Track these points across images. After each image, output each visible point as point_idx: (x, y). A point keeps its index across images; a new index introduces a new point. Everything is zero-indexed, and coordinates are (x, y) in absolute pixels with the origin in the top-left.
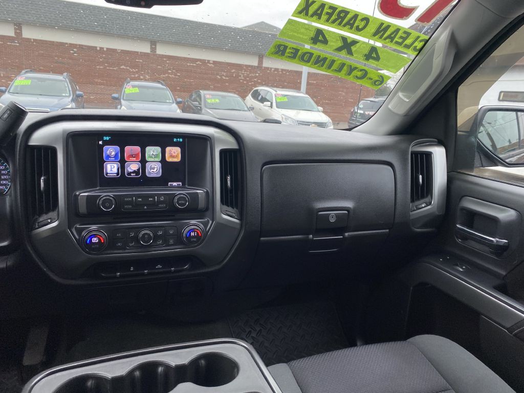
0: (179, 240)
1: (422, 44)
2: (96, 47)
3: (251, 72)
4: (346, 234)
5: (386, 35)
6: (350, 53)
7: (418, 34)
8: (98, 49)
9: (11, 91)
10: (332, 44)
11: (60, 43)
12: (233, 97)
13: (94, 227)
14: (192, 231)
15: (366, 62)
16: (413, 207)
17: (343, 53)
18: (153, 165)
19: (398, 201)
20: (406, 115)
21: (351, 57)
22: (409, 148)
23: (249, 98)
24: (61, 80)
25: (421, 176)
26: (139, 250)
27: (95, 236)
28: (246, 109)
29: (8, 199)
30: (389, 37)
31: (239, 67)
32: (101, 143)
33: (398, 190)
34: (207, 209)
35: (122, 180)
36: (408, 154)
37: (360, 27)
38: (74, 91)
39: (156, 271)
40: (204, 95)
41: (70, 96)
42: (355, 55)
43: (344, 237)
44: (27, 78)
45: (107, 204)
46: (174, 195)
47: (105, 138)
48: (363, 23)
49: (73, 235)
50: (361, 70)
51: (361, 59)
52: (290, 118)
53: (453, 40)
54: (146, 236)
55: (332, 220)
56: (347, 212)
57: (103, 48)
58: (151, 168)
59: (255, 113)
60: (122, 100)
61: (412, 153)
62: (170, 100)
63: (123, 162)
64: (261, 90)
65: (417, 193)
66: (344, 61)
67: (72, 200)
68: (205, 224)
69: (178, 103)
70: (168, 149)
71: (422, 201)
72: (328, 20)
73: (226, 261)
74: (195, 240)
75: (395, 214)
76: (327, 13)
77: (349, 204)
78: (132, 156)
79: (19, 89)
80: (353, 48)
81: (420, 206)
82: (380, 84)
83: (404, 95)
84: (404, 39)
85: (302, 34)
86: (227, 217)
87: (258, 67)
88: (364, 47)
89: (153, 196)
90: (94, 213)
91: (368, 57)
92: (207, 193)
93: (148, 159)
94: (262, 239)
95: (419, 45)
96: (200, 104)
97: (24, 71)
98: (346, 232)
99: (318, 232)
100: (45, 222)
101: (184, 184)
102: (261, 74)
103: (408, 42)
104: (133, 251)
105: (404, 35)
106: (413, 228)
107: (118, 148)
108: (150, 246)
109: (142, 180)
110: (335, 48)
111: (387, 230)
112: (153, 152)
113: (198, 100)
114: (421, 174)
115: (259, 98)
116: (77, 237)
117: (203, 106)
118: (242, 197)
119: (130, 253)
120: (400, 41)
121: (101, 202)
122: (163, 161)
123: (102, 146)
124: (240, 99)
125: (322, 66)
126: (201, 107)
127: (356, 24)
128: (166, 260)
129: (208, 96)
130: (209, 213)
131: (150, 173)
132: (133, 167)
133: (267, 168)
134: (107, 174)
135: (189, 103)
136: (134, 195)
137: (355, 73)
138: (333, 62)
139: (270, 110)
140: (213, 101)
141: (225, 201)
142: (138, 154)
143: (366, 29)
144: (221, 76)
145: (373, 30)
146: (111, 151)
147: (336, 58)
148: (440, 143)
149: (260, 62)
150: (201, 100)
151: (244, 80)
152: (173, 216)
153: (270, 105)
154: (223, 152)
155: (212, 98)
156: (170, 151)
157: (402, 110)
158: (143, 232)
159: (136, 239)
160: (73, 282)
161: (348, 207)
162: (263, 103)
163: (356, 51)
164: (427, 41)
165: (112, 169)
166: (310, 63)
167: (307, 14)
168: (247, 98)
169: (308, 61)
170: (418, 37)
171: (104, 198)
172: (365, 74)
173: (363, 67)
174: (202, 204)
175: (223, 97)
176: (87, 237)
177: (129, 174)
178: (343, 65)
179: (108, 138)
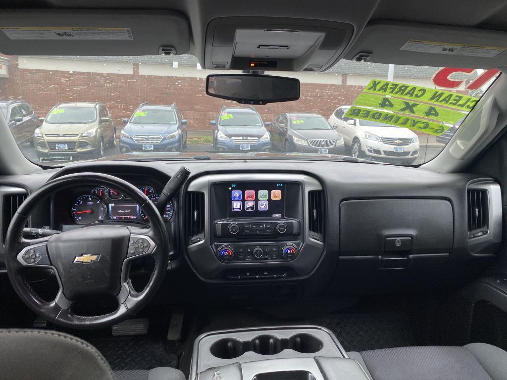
0: (280, 256)
1: (473, 104)
2: (196, 78)
3: (335, 91)
4: (411, 256)
5: (441, 99)
6: (412, 111)
7: (469, 97)
8: (198, 79)
9: (132, 122)
10: (397, 106)
11: (168, 77)
12: (317, 117)
13: (225, 245)
14: (289, 250)
15: (427, 117)
16: (470, 235)
17: (407, 112)
18: (262, 202)
19: (456, 230)
20: (462, 159)
21: (413, 115)
22: (465, 186)
23: (333, 117)
24: (169, 109)
25: (477, 210)
26: (254, 261)
27: (226, 250)
28: (329, 128)
29: (172, 224)
30: (444, 100)
31: (323, 86)
32: (230, 188)
33: (456, 221)
34: (299, 234)
35: (243, 213)
36: (465, 191)
37: (419, 95)
38: (180, 119)
39: (265, 276)
40: (290, 117)
41: (176, 124)
42: (416, 113)
43: (409, 259)
44: (144, 110)
45: (234, 230)
46: (277, 224)
47: (233, 186)
48: (421, 93)
49: (213, 249)
50: (423, 123)
51: (423, 116)
52: (374, 135)
53: (495, 105)
54: (259, 252)
55: (398, 245)
56: (410, 238)
57: (202, 79)
58: (261, 205)
59: (338, 132)
60: (219, 126)
61: (469, 190)
62: (259, 123)
63: (243, 201)
64: (345, 109)
65: (474, 223)
66: (408, 117)
67: (213, 226)
68: (298, 245)
69: (266, 126)
70: (273, 191)
71: (479, 230)
72: (392, 92)
73: (312, 273)
74: (291, 256)
75: (453, 240)
76: (391, 88)
77: (412, 232)
78: (249, 197)
79: (137, 119)
80: (415, 109)
81: (477, 235)
82: (441, 132)
83: (461, 143)
84: (458, 101)
85: (373, 101)
86: (314, 239)
87: (341, 86)
88: (424, 108)
89: (262, 224)
90: (225, 235)
91: (428, 113)
92: (299, 222)
93: (259, 198)
94: (340, 257)
95: (472, 105)
96: (286, 125)
97: (141, 105)
98: (411, 254)
99: (386, 253)
100: (196, 241)
101: (283, 216)
102: (345, 92)
103: (461, 102)
104: (249, 261)
105: (457, 98)
106: (471, 253)
107: (240, 192)
108: (260, 259)
109: (255, 213)
110: (399, 109)
111: (448, 254)
112: (263, 193)
113: (285, 121)
114: (478, 208)
115: (343, 117)
116: (215, 251)
117: (288, 127)
118: (325, 225)
119: (248, 263)
120: (454, 102)
121: (230, 228)
122: (269, 200)
123: (231, 191)
124: (323, 119)
125: (390, 121)
126: (287, 128)
127: (415, 93)
128: (271, 269)
129: (293, 118)
130: (301, 237)
131: (260, 208)
132: (250, 204)
133: (344, 204)
134: (233, 209)
135: (276, 125)
136: (251, 223)
137: (418, 125)
138: (399, 118)
139: (353, 128)
140: (298, 122)
141: (312, 228)
142: (253, 195)
143: (424, 96)
144: (306, 97)
145: (430, 96)
146: (236, 193)
147: (401, 116)
148: (496, 181)
149: (344, 81)
150: (287, 121)
151: (327, 99)
152: (276, 238)
153: (353, 123)
154: (310, 193)
155: (297, 120)
156: (274, 193)
157: (459, 155)
158: (256, 249)
159: (252, 254)
160: (211, 281)
161: (412, 235)
162: (346, 121)
163: (417, 110)
164: (477, 102)
165: (236, 205)
166: (380, 119)
167: (375, 89)
168: (331, 117)
169: (378, 118)
170: (470, 99)
171: (232, 225)
172: (427, 126)
173: (425, 121)
174: (295, 230)
175: (308, 118)
176: (221, 251)
177: (247, 209)
178: (407, 120)
179: (235, 185)
